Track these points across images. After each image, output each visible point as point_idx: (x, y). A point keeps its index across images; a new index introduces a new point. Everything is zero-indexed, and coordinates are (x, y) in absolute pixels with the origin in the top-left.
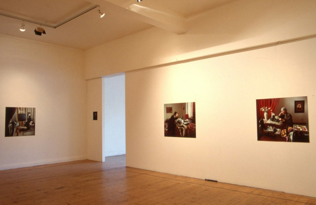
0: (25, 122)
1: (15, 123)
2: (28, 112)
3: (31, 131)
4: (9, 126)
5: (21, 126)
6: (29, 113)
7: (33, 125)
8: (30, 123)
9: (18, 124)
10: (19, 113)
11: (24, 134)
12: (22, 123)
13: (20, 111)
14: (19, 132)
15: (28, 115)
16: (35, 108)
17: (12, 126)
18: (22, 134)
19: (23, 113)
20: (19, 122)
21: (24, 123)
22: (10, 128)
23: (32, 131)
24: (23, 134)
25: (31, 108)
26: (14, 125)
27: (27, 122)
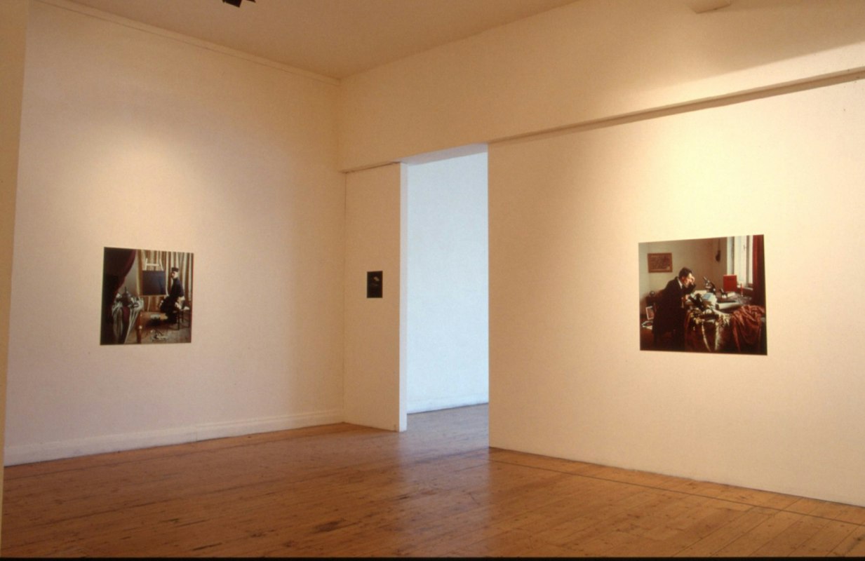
0: (162, 298)
1: (132, 299)
2: (172, 266)
3: (178, 329)
4: (113, 310)
5: (151, 311)
6: (175, 269)
7: (186, 308)
8: (176, 304)
9: (140, 305)
10: (145, 269)
11: (159, 337)
12: (154, 300)
13: (149, 262)
14: (143, 329)
15: (170, 276)
16: (192, 255)
17: (121, 308)
18: (153, 338)
19: (157, 269)
20: (144, 299)
21: (160, 302)
22: (115, 316)
23: (184, 327)
24: (155, 337)
25: (179, 254)
26: (130, 306)
27: (167, 298)
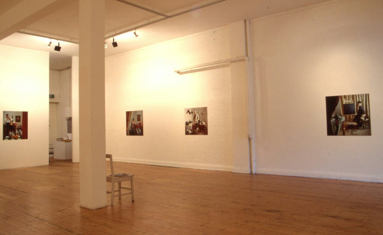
0: (354, 116)
1: (339, 117)
2: (358, 101)
3: (364, 129)
4: (332, 121)
5: (348, 121)
6: (359, 102)
7: (367, 119)
8: (361, 118)
9: (343, 119)
10: (344, 103)
11: (354, 133)
12: (350, 117)
13: (346, 100)
14: (345, 129)
15: (357, 105)
16: (368, 95)
17: (335, 121)
18: (351, 133)
19: (350, 103)
20: (345, 116)
21: (353, 117)
22: (332, 124)
23: (366, 128)
24: (352, 133)
25: (361, 95)
26: (338, 119)
27: (356, 115)
